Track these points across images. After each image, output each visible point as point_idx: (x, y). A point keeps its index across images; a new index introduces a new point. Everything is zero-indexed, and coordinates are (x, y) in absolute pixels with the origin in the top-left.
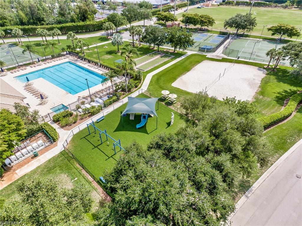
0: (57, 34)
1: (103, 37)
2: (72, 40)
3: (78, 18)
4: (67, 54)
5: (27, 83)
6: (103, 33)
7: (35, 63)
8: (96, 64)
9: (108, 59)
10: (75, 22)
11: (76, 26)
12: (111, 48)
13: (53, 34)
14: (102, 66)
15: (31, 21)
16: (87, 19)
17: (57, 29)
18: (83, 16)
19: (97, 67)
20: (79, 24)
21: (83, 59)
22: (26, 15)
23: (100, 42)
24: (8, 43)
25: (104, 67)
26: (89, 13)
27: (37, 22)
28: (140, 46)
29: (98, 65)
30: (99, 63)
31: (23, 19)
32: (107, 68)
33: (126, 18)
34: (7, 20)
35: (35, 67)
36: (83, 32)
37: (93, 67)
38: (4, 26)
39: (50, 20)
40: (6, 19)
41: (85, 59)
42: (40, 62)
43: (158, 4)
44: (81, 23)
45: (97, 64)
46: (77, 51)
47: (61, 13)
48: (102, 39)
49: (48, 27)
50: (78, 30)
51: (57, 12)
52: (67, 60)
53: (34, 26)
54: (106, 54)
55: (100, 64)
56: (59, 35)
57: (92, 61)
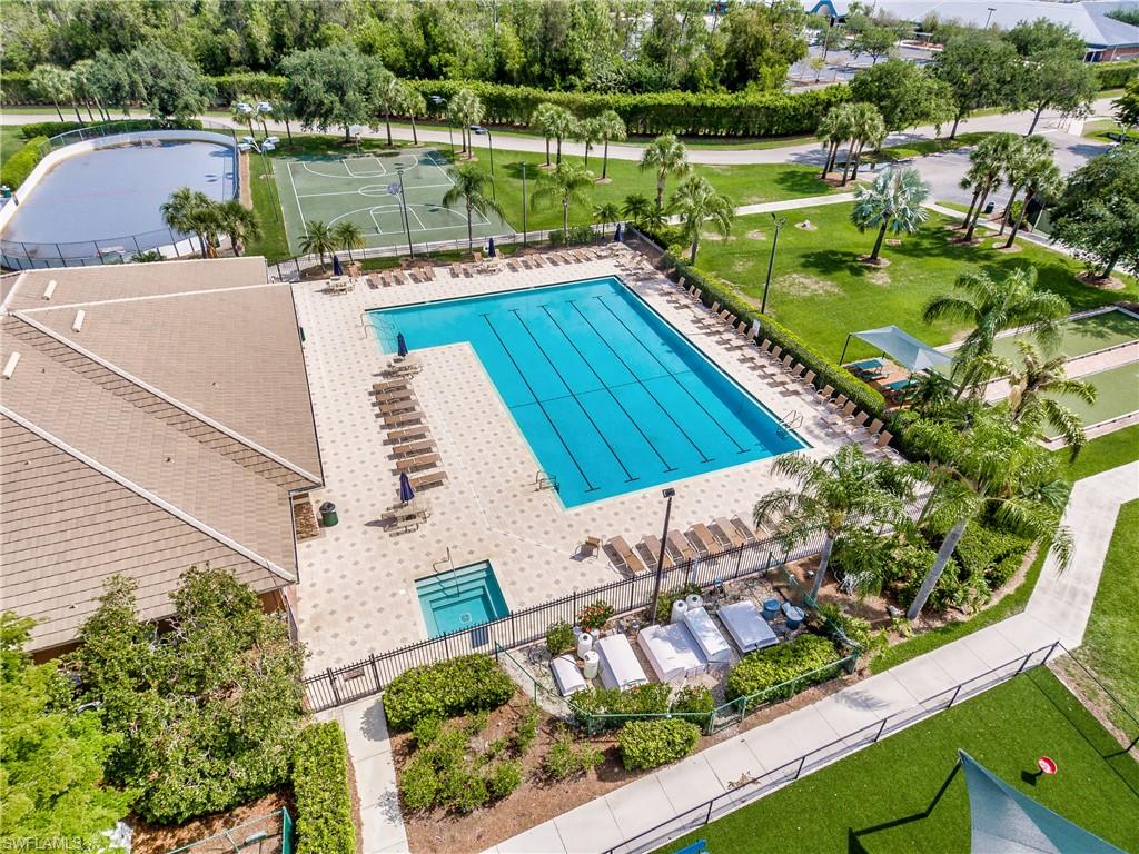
0: (609, 135)
1: (801, 169)
2: (662, 177)
3: (716, 71)
4: (617, 238)
5: (396, 361)
6: (804, 152)
7: (477, 255)
8: (740, 320)
9: (811, 300)
10: (695, 90)
11: (695, 107)
12: (836, 234)
13: (594, 133)
14: (767, 343)
15: (536, 68)
16: (750, 83)
17: (613, 113)
18: (740, 68)
19: (741, 343)
20: (709, 102)
21: (682, 280)
22: (526, 43)
23: (784, 192)
24: (427, 144)
25: (778, 350)
26: (771, 54)
27: (553, 76)
28: (1005, 251)
29: (746, 331)
30: (756, 325)
31: (507, 57)
32: (793, 365)
33: (950, 89)
34: (455, 55)
35: (468, 275)
36: (715, 136)
37: (717, 338)
38: (438, 79)
39: (604, 72)
40: (452, 51)
41: (690, 283)
42: (496, 259)
43: (1105, 43)
44: (722, 98)
45: (743, 325)
46: (664, 230)
47: (652, 47)
48: (797, 181)
49: (587, 100)
50: (698, 124)
51: (638, 44)
52: (607, 268)
53: (538, 92)
54: (805, 266)
55: (761, 330)
56: (615, 138)
57: (720, 301)
